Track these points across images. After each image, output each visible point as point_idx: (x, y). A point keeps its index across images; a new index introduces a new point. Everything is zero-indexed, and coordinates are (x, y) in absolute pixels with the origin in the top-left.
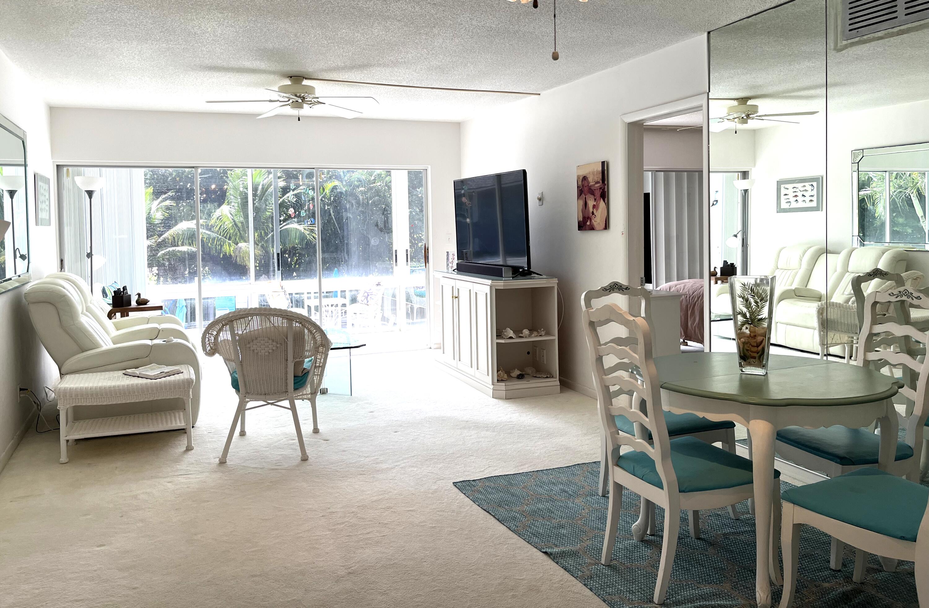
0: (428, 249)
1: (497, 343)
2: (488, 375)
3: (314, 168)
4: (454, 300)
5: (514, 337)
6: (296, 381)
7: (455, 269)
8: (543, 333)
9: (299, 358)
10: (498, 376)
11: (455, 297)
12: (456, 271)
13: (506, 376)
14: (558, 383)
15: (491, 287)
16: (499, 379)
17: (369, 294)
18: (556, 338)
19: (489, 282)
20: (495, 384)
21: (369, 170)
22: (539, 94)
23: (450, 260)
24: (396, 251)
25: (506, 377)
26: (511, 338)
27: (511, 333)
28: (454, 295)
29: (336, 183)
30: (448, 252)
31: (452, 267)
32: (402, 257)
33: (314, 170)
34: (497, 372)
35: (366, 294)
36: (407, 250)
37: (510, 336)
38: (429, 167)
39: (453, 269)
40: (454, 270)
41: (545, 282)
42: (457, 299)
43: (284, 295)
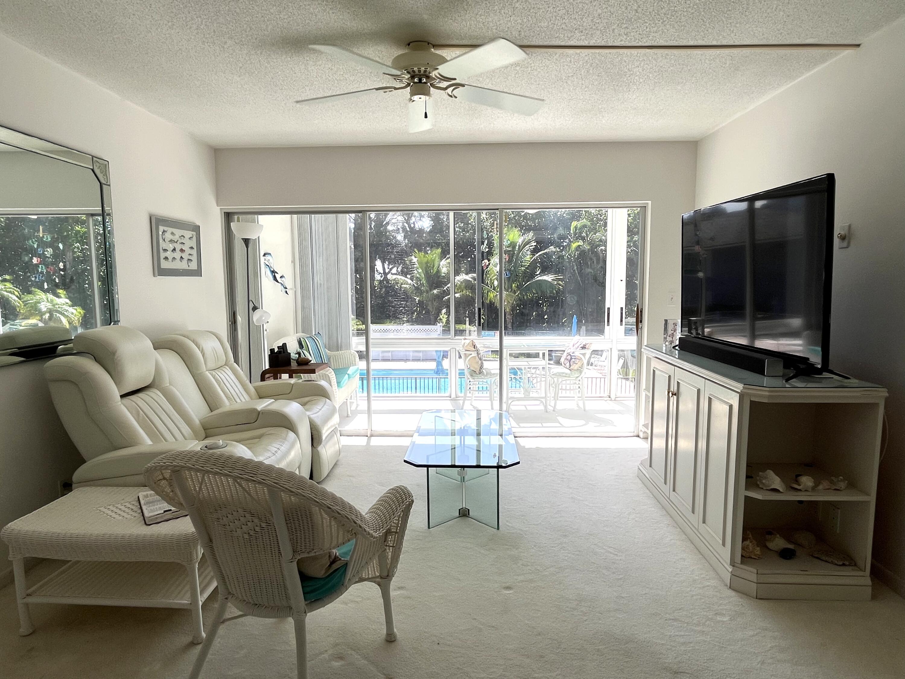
0: (641, 312)
1: (746, 497)
2: (724, 544)
3: (498, 209)
4: (671, 399)
5: (781, 490)
6: (308, 589)
7: (677, 346)
8: (842, 485)
9: (308, 553)
10: (743, 549)
11: (672, 394)
12: (677, 348)
13: (758, 551)
14: (868, 581)
15: (742, 397)
16: (744, 555)
17: (573, 357)
18: (872, 499)
19: (739, 387)
20: (736, 565)
21: (567, 210)
22: (858, 45)
23: (670, 332)
24: (609, 309)
25: (758, 553)
26: (775, 490)
27: (776, 482)
28: (672, 389)
29: (581, 243)
30: (666, 321)
31: (671, 342)
32: (615, 316)
33: (497, 212)
34: (742, 542)
35: (569, 357)
36: (622, 308)
37: (773, 487)
38: (650, 202)
39: (673, 345)
40: (674, 347)
41: (858, 394)
42: (675, 397)
43: (476, 355)
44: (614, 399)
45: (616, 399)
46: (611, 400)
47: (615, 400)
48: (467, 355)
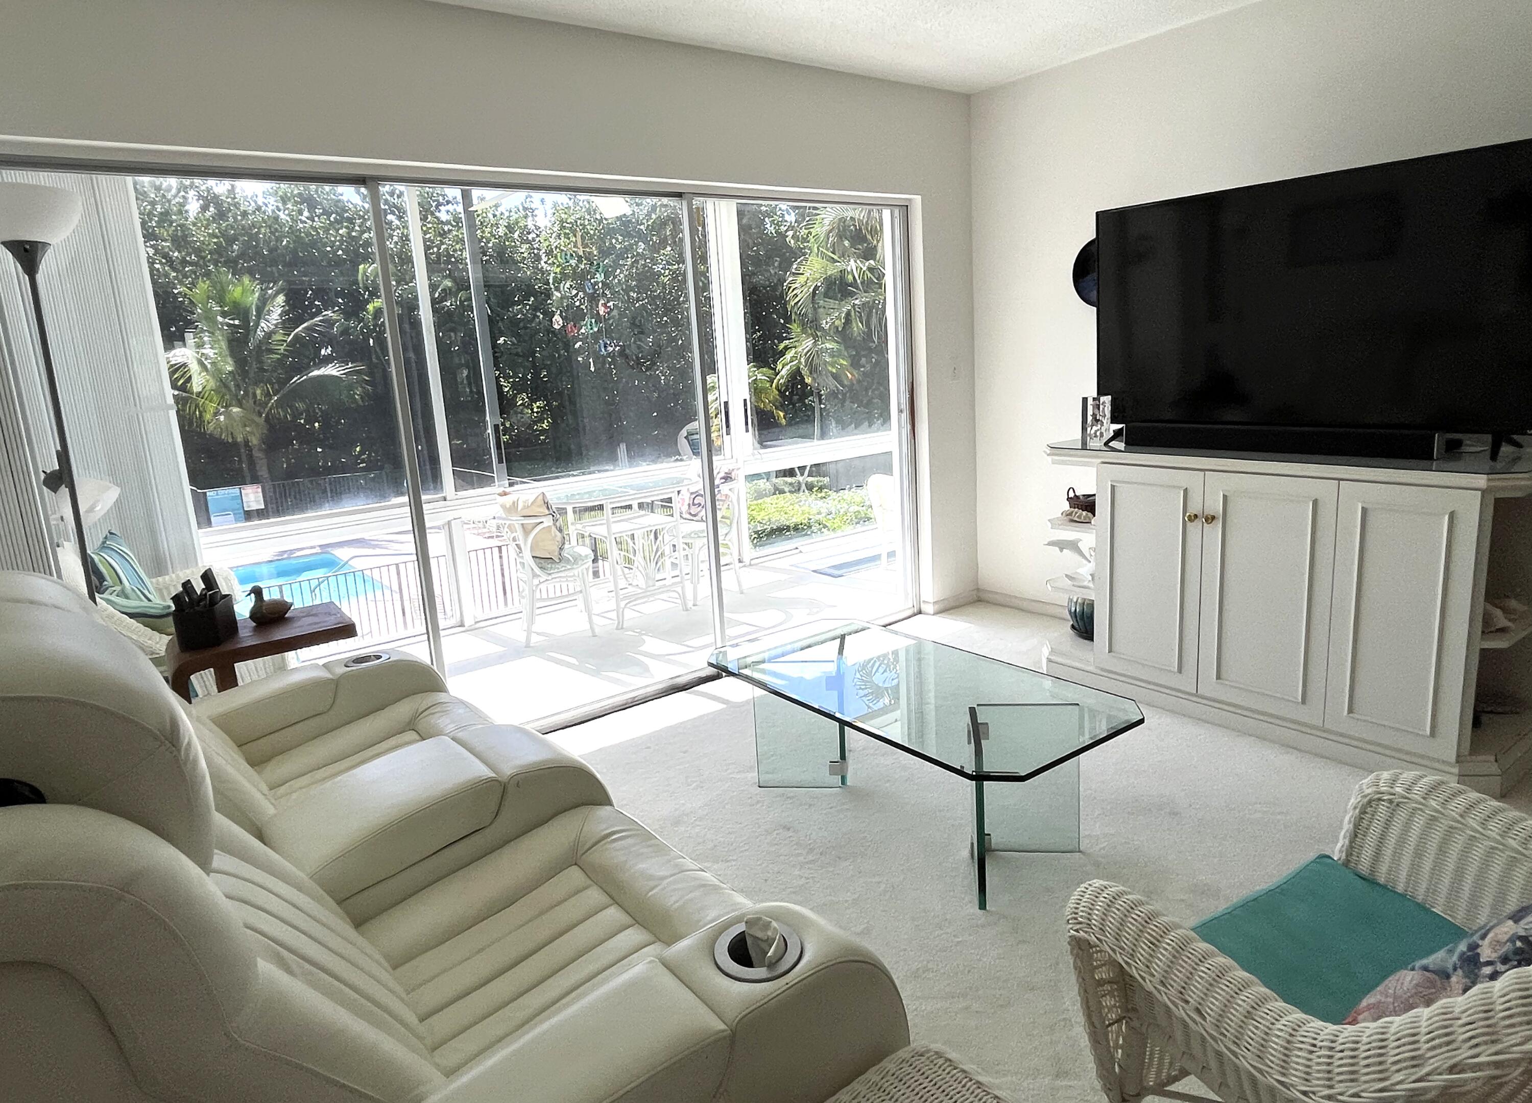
1: (1482, 650)
2: (1433, 734)
12: (1114, 443)
15: (1483, 494)
20: (1463, 759)
26: (1505, 629)
27: (1501, 617)
28: (1197, 511)
32: (737, 415)
36: (745, 401)
37: (1502, 624)
38: (918, 199)
40: (1106, 444)
43: (551, 523)
44: (748, 563)
45: (753, 562)
46: (745, 566)
47: (750, 565)
48: (530, 527)
